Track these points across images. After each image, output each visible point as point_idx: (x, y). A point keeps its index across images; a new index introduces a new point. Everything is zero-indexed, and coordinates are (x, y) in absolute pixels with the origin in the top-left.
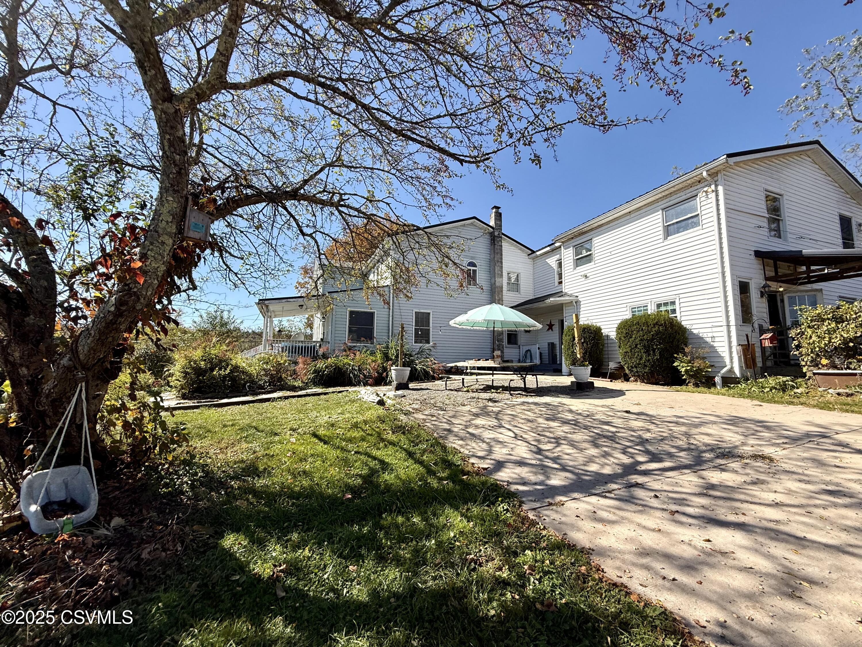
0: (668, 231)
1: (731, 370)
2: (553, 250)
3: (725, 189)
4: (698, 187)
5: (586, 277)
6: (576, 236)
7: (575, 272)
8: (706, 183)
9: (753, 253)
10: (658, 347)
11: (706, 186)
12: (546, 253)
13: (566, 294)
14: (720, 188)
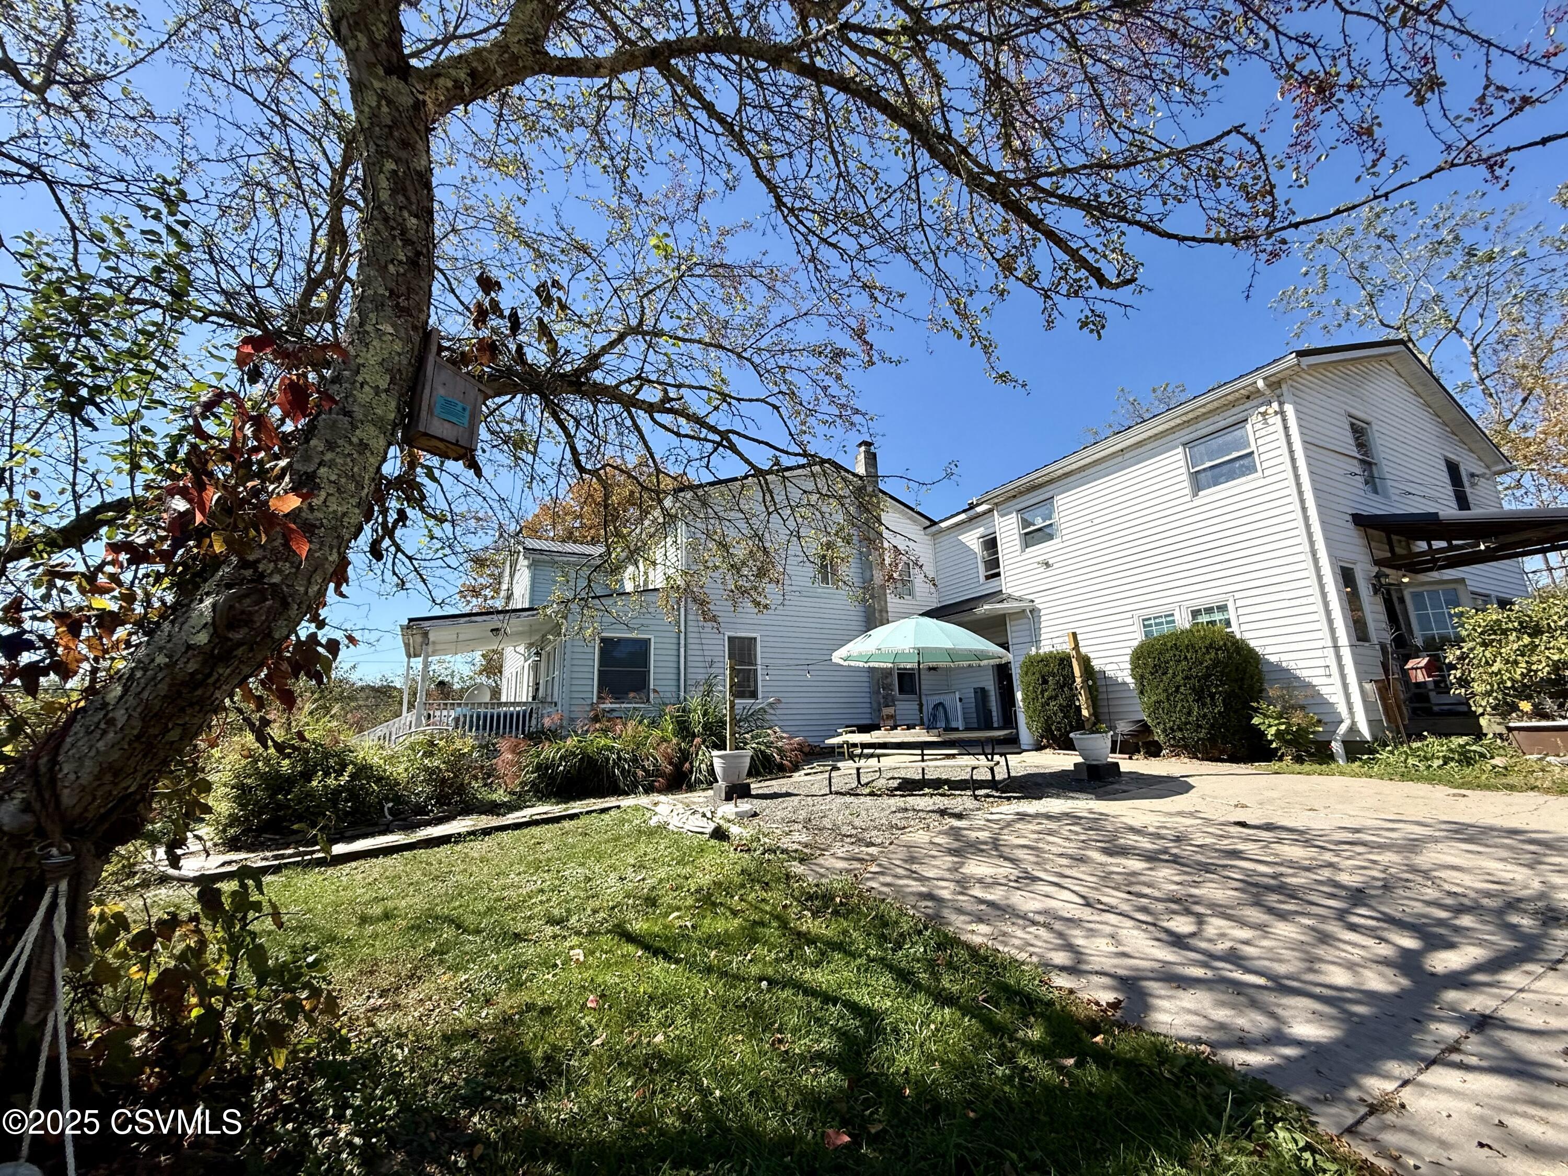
0: (1198, 482)
1: (1353, 729)
2: (971, 519)
3: (1297, 411)
4: (1247, 406)
5: (1047, 565)
6: (1021, 493)
7: (1024, 556)
8: (1261, 400)
9: (1350, 518)
10: (1219, 690)
11: (1262, 404)
12: (957, 525)
13: (1009, 597)
14: (1289, 409)
